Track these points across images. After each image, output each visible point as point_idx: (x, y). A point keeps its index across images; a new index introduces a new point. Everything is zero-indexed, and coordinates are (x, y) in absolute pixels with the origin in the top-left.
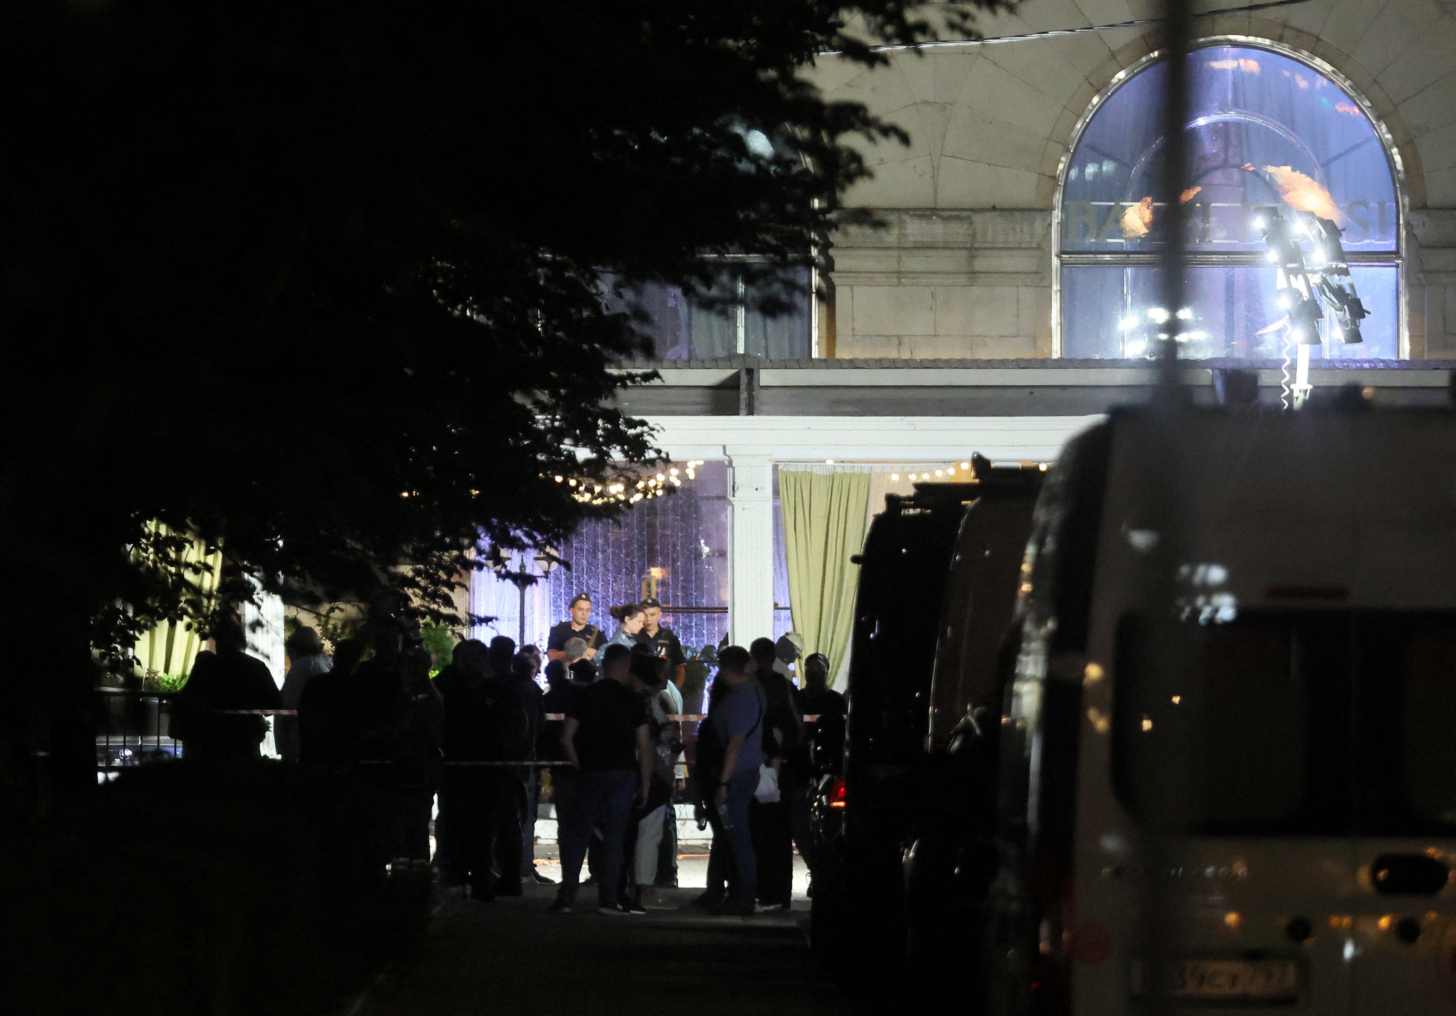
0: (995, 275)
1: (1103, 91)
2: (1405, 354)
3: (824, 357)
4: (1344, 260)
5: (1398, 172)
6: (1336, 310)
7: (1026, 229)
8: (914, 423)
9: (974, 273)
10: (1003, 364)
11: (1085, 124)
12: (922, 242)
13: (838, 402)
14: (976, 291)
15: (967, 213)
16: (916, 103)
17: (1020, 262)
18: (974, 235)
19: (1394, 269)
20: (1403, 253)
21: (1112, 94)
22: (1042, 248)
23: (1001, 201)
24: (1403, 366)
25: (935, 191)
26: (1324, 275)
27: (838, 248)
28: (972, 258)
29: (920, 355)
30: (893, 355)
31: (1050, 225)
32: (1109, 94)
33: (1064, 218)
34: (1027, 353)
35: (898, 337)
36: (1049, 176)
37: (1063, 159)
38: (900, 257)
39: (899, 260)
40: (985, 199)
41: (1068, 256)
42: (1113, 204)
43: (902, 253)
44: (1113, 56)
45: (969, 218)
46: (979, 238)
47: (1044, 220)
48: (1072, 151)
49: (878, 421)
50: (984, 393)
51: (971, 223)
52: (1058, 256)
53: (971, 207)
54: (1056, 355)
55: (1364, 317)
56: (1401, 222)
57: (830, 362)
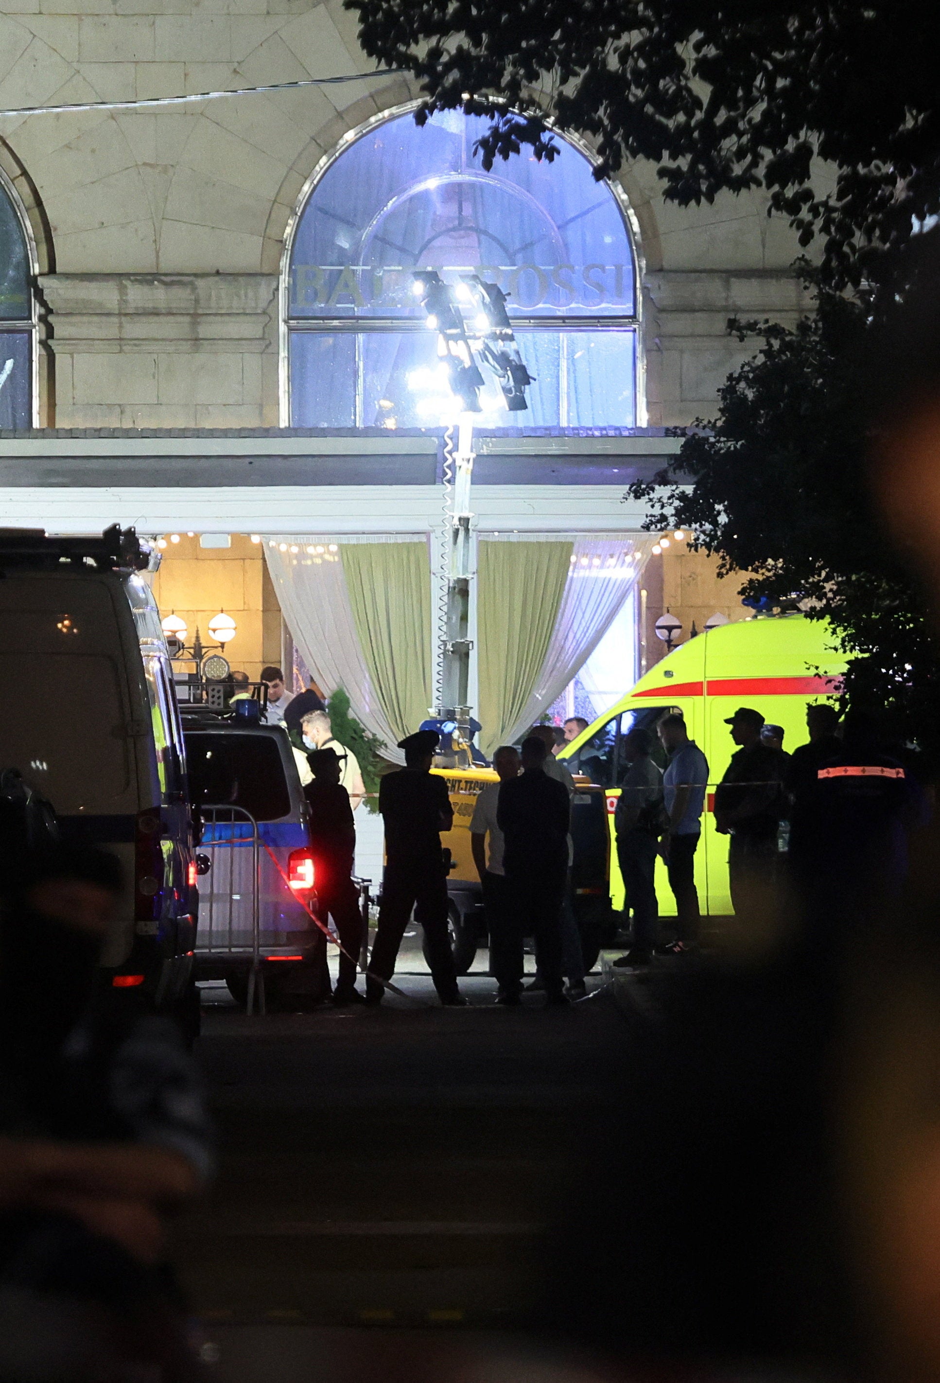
0: (220, 342)
1: (331, 151)
2: (643, 420)
3: (45, 426)
4: (508, 325)
5: (635, 234)
6: (500, 377)
7: (251, 294)
8: (120, 494)
9: (196, 339)
10: (226, 433)
11: (312, 186)
12: (144, 308)
13: (50, 473)
14: (201, 358)
15: (191, 278)
16: (136, 165)
17: (249, 328)
18: (197, 301)
19: (631, 334)
20: (640, 317)
21: (341, 155)
22: (268, 314)
23: (223, 265)
24: (638, 433)
25: (158, 257)
26: (486, 341)
27: (58, 314)
28: (194, 324)
29: (142, 424)
30: (115, 424)
31: (277, 289)
32: (337, 154)
33: (291, 282)
34: (252, 422)
35: (120, 405)
36: (277, 241)
37: (290, 222)
38: (121, 323)
39: (121, 326)
40: (209, 263)
41: (295, 322)
42: (342, 268)
43: (123, 319)
44: (340, 115)
45: (191, 283)
46: (202, 303)
47: (269, 285)
48: (299, 214)
49: (82, 492)
50: (203, 463)
51: (194, 288)
52: (285, 322)
53: (194, 271)
54: (283, 423)
55: (529, 383)
56: (638, 285)
57: (51, 431)
